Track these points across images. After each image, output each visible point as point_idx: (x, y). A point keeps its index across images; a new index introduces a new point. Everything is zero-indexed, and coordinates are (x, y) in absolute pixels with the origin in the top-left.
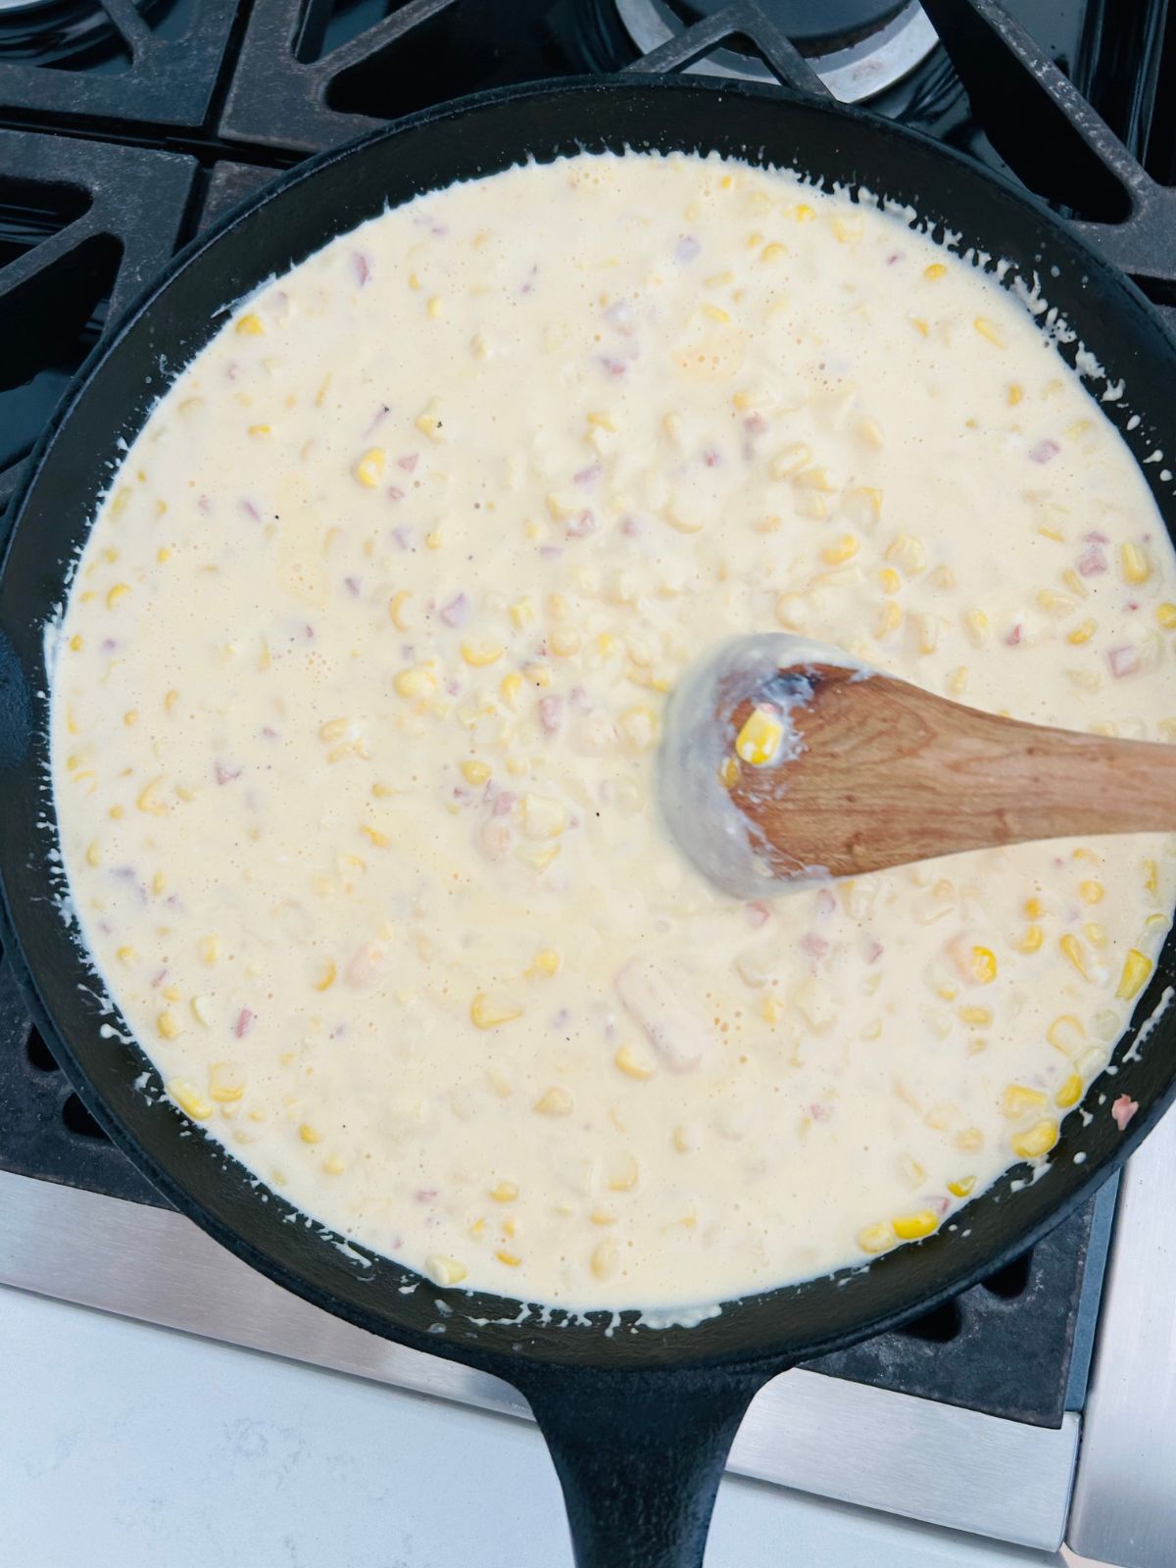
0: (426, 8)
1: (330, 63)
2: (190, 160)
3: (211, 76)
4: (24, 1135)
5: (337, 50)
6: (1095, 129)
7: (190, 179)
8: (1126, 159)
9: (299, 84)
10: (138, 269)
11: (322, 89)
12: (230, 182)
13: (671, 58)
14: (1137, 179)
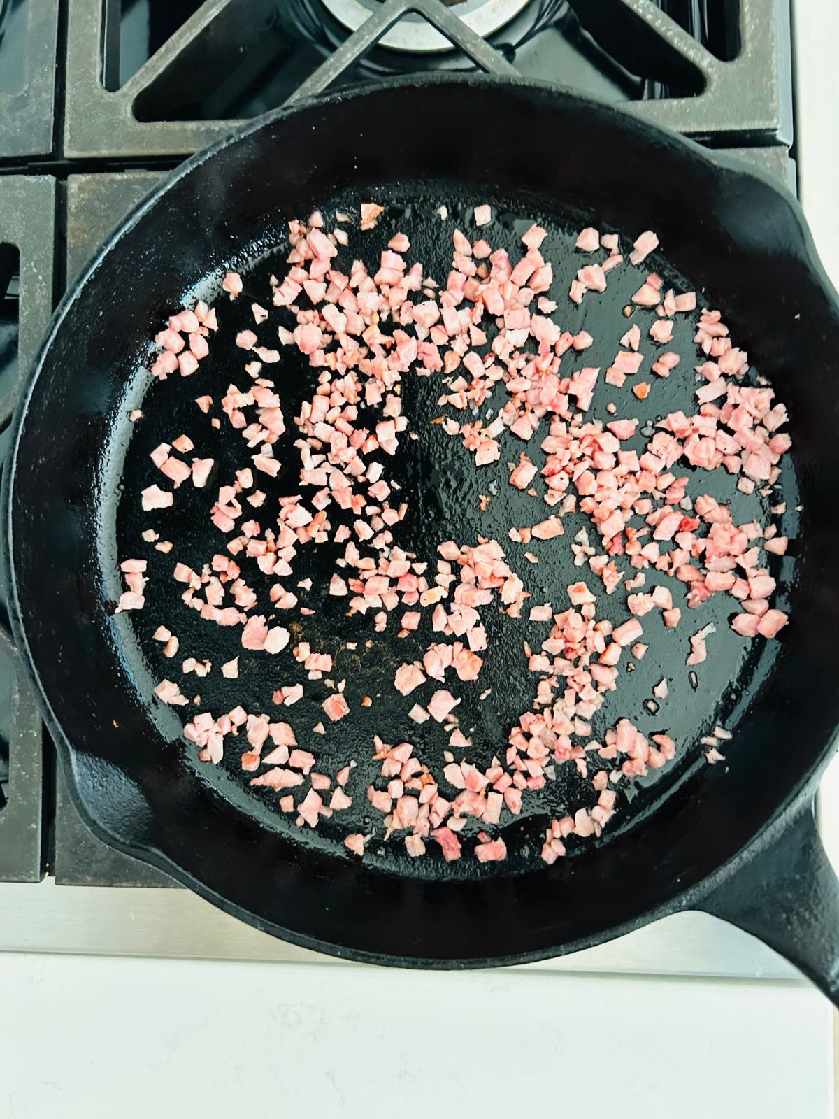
0: (189, 34)
1: (130, 89)
2: (50, 179)
3: (50, 116)
4: (101, 861)
5: (133, 78)
6: (670, 30)
7: (53, 192)
8: (695, 47)
9: (112, 108)
10: (33, 264)
11: (129, 109)
12: (81, 189)
13: (367, 37)
14: (704, 60)
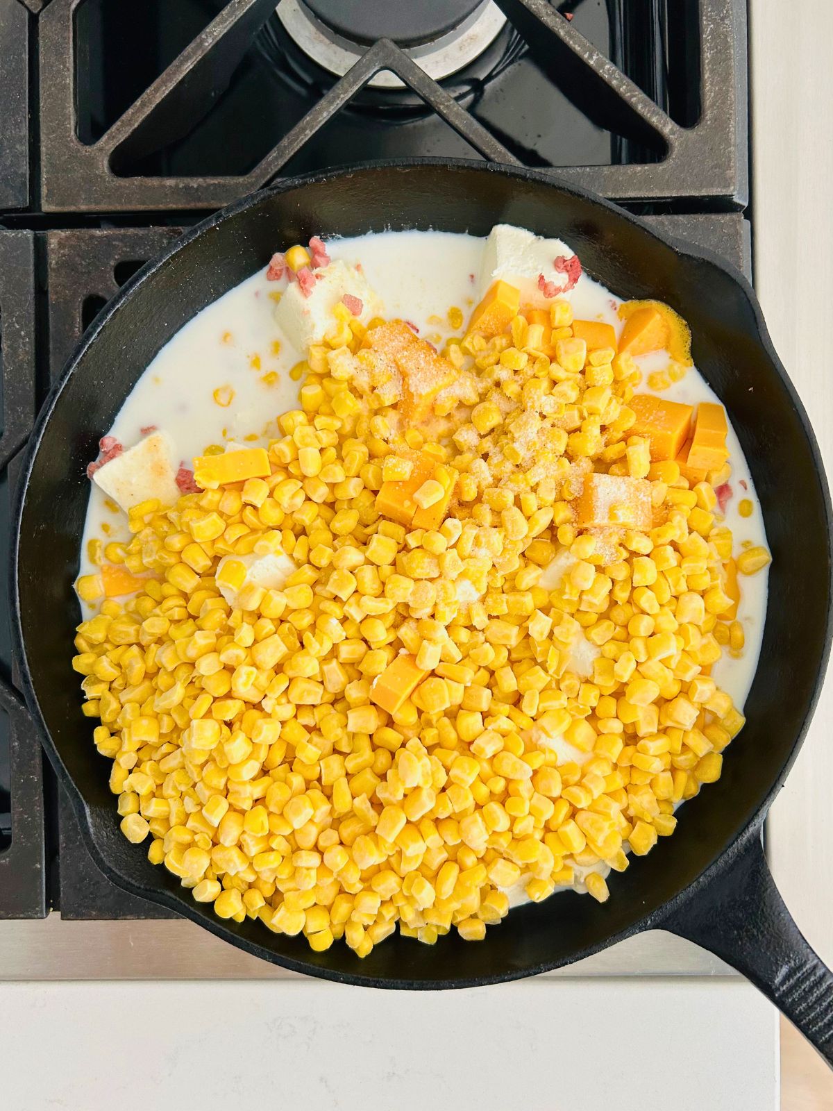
0: (164, 88)
1: (107, 142)
2: (28, 234)
3: (25, 169)
5: (109, 132)
6: (635, 96)
7: (32, 247)
8: (658, 114)
9: (90, 163)
10: (14, 319)
11: (106, 163)
12: (61, 245)
13: (342, 96)
14: (667, 127)
